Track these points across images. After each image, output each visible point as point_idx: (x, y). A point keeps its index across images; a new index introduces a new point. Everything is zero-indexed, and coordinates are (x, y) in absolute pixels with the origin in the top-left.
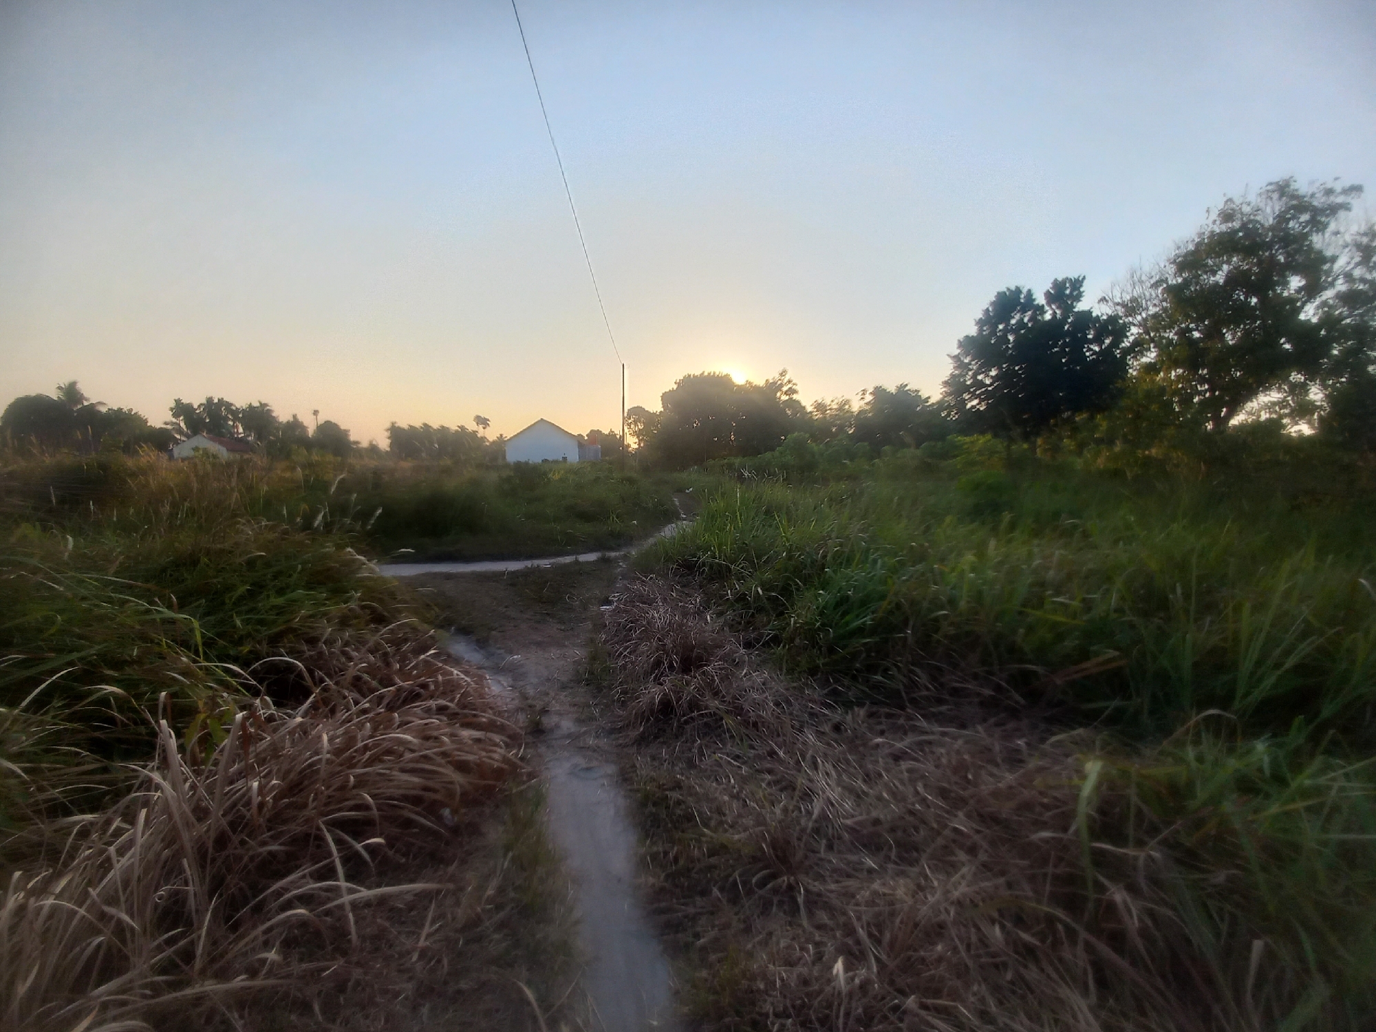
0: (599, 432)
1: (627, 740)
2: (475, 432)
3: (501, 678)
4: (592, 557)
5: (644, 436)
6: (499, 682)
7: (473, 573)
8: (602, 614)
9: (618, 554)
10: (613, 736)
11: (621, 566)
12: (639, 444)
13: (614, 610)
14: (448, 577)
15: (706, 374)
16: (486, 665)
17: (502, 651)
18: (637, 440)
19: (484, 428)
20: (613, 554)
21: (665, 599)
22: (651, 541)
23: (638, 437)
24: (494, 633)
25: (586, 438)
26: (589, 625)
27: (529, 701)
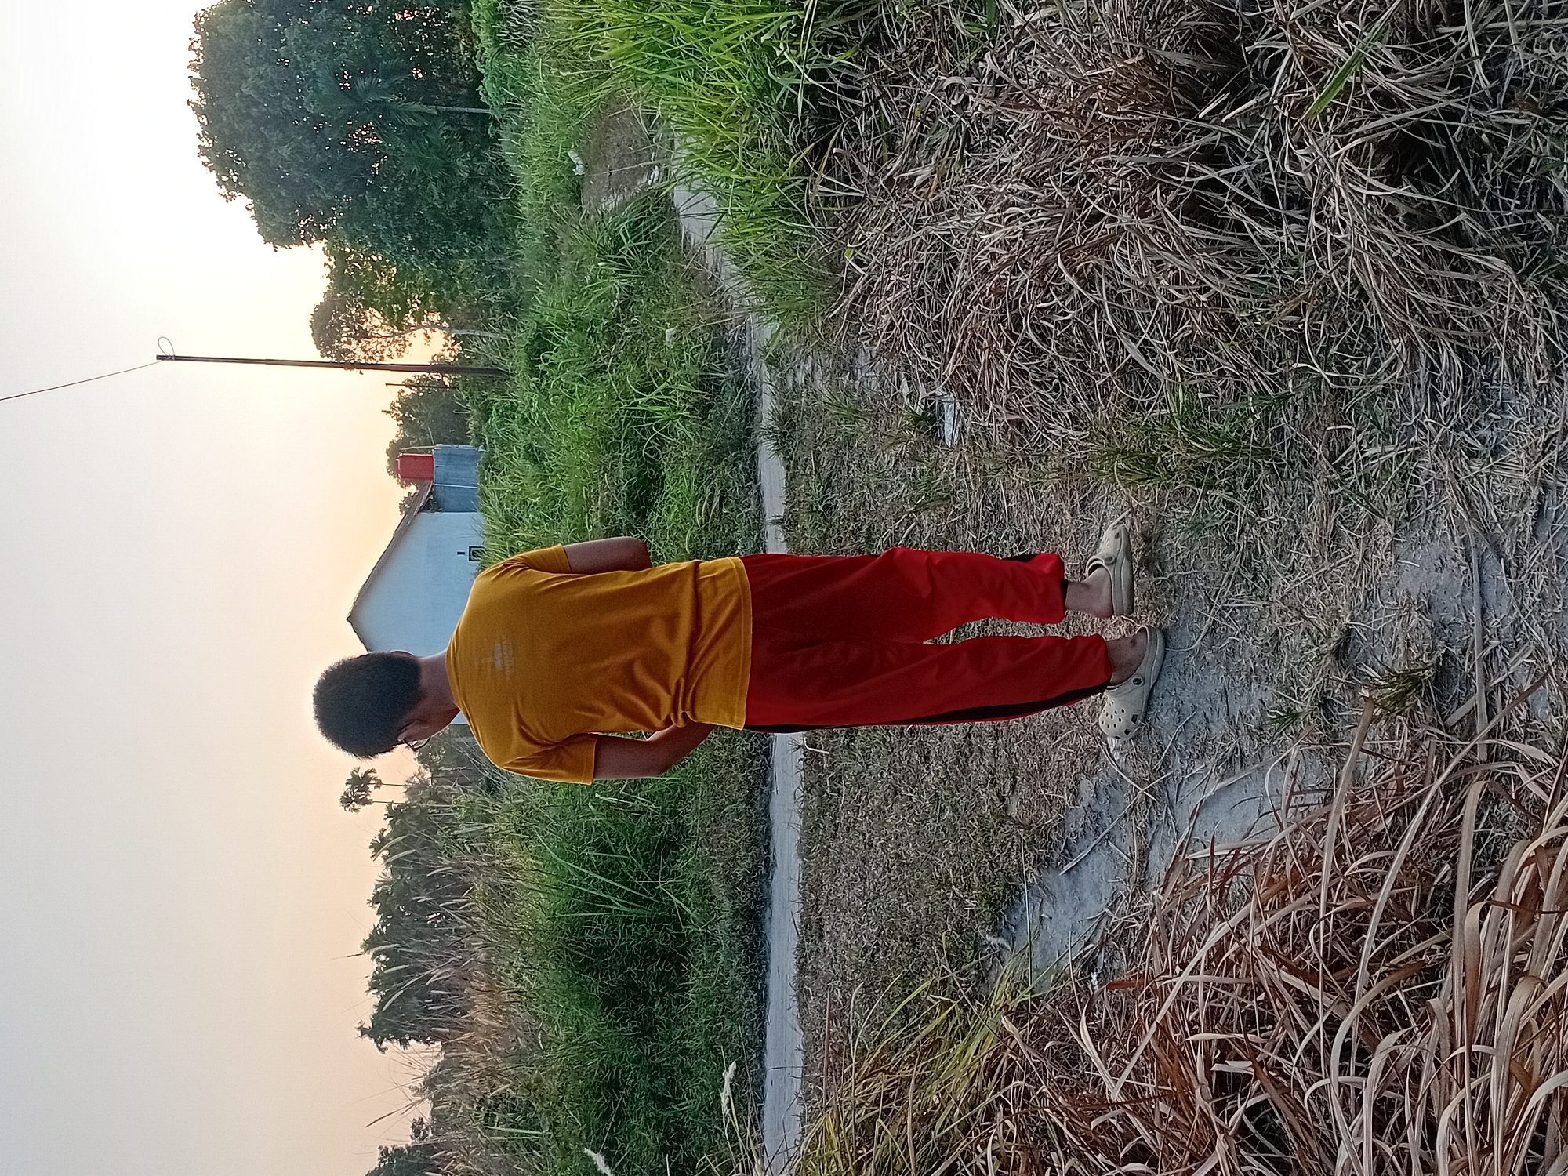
0: (394, 450)
1: (1536, 328)
2: (395, 813)
3: (1192, 798)
4: (772, 469)
5: (405, 309)
6: (1203, 805)
7: (805, 852)
8: (971, 438)
9: (768, 389)
10: (1502, 387)
11: (810, 376)
12: (433, 326)
13: (962, 394)
14: (811, 930)
15: (195, 96)
16: (1132, 842)
17: (1086, 786)
18: (420, 332)
19: (379, 784)
20: (768, 406)
21: (938, 206)
22: (732, 280)
23: (409, 329)
24: (1014, 810)
25: (413, 489)
26: (1009, 484)
27: (1304, 705)
